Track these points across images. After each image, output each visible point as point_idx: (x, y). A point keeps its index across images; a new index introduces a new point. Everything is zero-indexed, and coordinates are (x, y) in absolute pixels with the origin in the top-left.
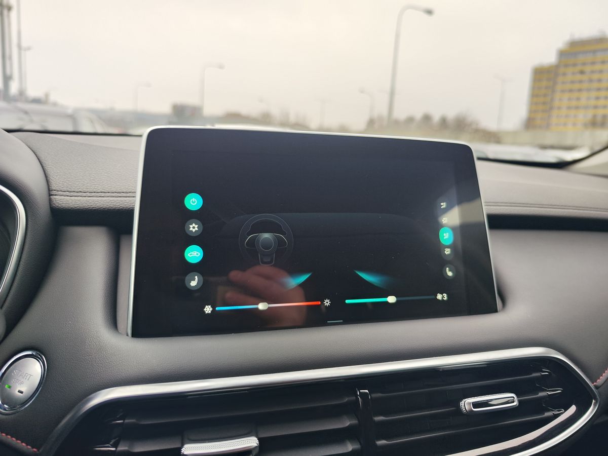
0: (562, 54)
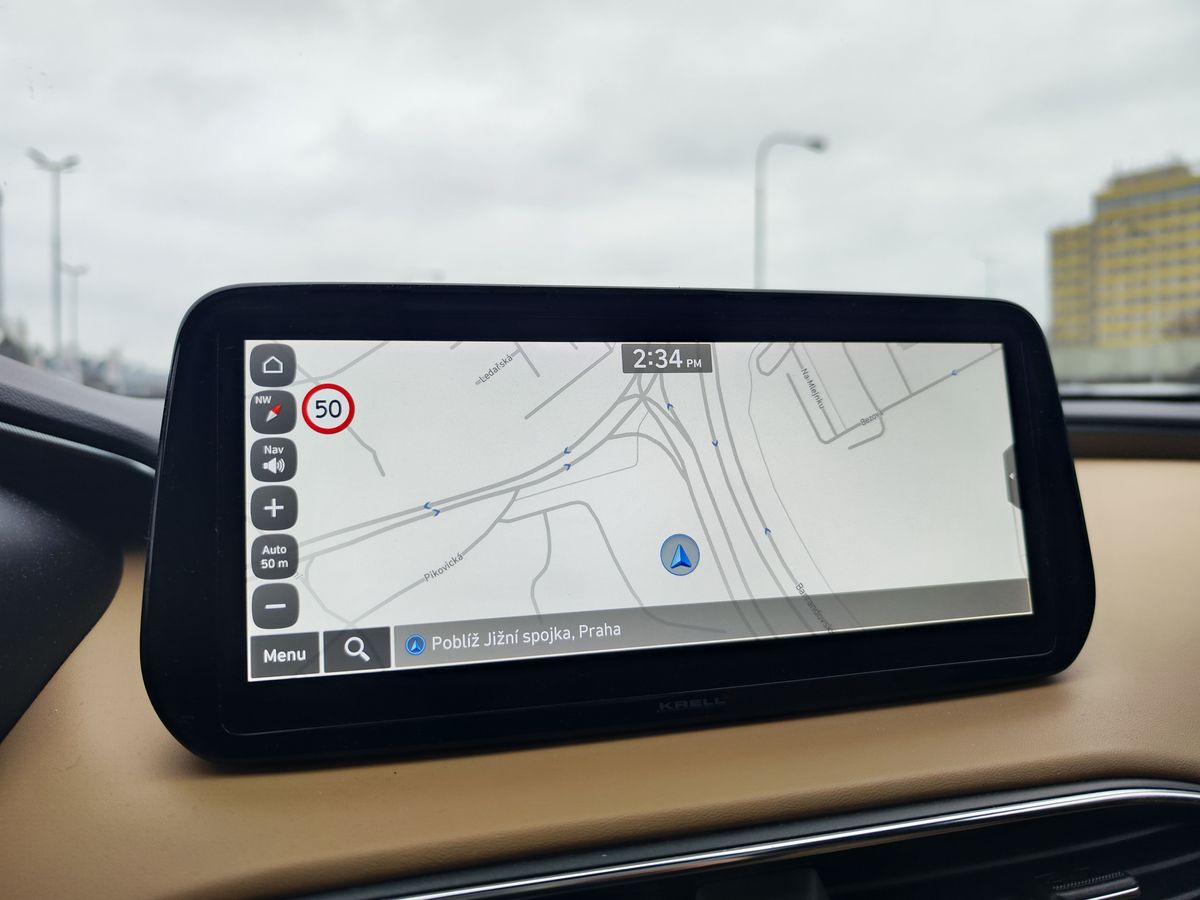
0: (1101, 202)
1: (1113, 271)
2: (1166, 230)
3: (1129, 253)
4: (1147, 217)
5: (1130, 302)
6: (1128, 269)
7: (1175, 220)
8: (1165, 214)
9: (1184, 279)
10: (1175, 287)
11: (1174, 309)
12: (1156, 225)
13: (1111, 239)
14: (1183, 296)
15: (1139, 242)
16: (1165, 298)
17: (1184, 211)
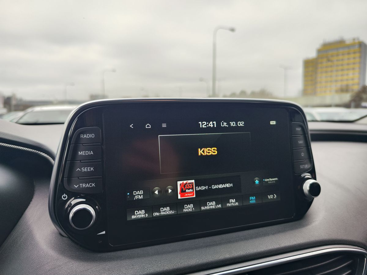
0: (319, 51)
1: (322, 72)
2: (337, 60)
3: (327, 67)
4: (332, 56)
5: (326, 82)
6: (326, 72)
7: (341, 57)
8: (338, 55)
9: (342, 75)
10: (340, 78)
11: (339, 84)
12: (335, 58)
13: (321, 63)
14: (342, 80)
15: (330, 64)
16: (336, 81)
17: (343, 54)
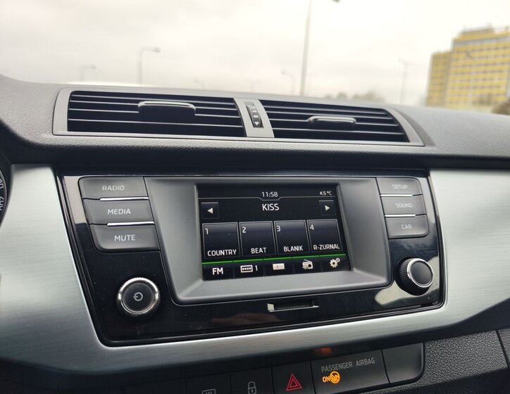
0: (456, 42)
1: (456, 74)
2: (480, 57)
3: (464, 66)
4: (474, 51)
5: (461, 88)
6: (462, 73)
7: (485, 53)
8: (481, 50)
9: (484, 80)
10: (480, 83)
11: (478, 92)
12: (476, 54)
13: (457, 59)
14: (483, 87)
15: (469, 61)
16: (475, 87)
17: (489, 49)
